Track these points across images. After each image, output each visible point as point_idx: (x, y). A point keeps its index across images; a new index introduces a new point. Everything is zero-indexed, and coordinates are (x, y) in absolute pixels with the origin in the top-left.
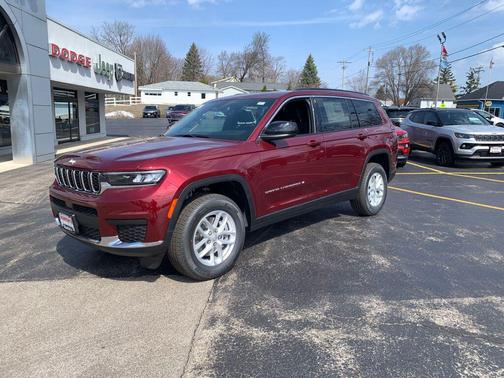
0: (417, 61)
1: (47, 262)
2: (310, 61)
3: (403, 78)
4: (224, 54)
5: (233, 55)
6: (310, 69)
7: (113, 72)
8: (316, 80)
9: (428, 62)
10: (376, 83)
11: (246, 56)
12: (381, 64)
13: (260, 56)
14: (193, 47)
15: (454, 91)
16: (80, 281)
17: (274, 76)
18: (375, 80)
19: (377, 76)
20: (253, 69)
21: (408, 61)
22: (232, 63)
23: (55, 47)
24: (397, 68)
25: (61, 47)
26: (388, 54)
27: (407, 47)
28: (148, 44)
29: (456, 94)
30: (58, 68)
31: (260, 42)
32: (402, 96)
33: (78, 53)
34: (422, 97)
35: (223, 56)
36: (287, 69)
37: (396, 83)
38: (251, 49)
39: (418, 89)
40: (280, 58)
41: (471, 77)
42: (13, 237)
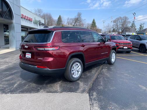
0: (125, 21)
1: (27, 85)
2: (94, 20)
3: (121, 26)
4: (68, 18)
5: (71, 18)
6: (94, 23)
7: (38, 23)
8: (95, 26)
9: (128, 21)
10: (113, 27)
11: (75, 19)
12: (114, 22)
13: (79, 19)
14: (60, 16)
15: (136, 30)
16: (41, 94)
17: (83, 25)
18: (113, 26)
19: (113, 25)
20: (77, 23)
21: (122, 21)
22: (71, 21)
23: (23, 15)
24: (119, 23)
25: (24, 15)
26: (117, 19)
27: (122, 17)
28: (47, 15)
29: (136, 31)
30: (23, 21)
31: (79, 15)
32: (120, 31)
33: (29, 17)
34: (126, 31)
35: (68, 19)
36: (87, 23)
37: (119, 27)
38: (77, 17)
39: (125, 29)
40: (85, 20)
41: (141, 26)
42: (14, 75)
